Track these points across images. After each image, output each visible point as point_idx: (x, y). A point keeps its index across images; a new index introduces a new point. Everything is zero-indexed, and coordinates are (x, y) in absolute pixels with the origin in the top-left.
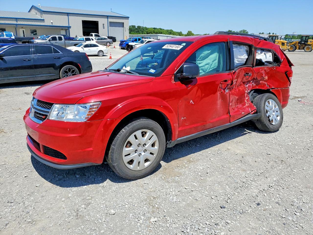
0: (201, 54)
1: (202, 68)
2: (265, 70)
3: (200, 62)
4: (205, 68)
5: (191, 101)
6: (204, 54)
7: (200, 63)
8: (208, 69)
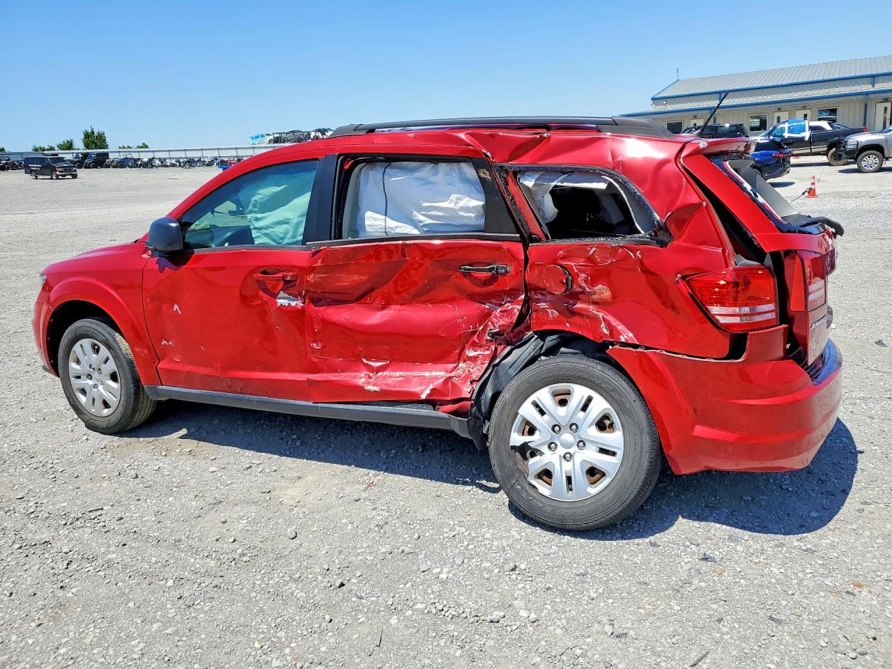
0: (254, 196)
1: (266, 232)
2: (590, 259)
3: (259, 216)
4: (274, 232)
5: (176, 307)
6: (261, 196)
7: (257, 219)
8: (289, 236)
